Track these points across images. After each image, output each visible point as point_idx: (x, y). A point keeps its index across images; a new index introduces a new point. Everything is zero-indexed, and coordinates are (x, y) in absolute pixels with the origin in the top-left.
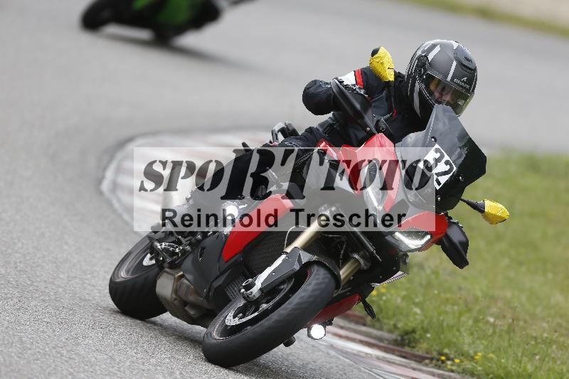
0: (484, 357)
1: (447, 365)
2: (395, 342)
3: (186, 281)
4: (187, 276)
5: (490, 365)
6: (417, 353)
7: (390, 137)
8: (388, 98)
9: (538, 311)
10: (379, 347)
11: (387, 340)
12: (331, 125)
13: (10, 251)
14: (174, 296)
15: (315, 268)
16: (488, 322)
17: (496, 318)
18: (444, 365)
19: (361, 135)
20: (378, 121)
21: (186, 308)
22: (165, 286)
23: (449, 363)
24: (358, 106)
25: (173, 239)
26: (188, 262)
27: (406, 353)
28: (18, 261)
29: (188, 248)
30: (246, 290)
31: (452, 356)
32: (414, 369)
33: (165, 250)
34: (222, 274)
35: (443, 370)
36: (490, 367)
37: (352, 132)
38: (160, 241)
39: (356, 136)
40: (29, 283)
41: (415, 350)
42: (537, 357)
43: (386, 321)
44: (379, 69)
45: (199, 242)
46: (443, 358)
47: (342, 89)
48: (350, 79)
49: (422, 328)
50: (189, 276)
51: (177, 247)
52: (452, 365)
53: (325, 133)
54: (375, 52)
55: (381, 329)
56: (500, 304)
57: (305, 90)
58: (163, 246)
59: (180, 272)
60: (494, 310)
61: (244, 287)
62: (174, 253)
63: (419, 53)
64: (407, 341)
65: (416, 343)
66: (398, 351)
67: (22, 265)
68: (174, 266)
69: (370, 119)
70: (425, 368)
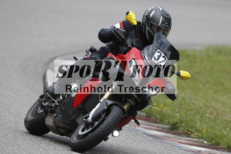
0: (207, 131)
1: (191, 135)
2: (170, 129)
3: (58, 118)
4: (58, 116)
5: (209, 134)
6: (179, 132)
7: (138, 48)
8: (135, 33)
9: (226, 110)
10: (163, 131)
11: (166, 128)
12: (111, 45)
13: (10, 108)
14: (54, 125)
15: (114, 107)
16: (207, 116)
17: (210, 114)
18: (190, 136)
19: (125, 49)
20: (132, 42)
21: (59, 129)
22: (49, 121)
23: (192, 134)
24: (123, 37)
25: (50, 101)
26: (58, 110)
27: (175, 132)
28: (14, 112)
29: (57, 104)
30: (86, 119)
31: (193, 132)
32: (178, 139)
33: (48, 106)
34: (74, 113)
35: (190, 138)
36: (209, 135)
37: (121, 48)
38: (45, 102)
39: (123, 49)
40: (19, 120)
41: (178, 131)
42: (228, 129)
43: (165, 120)
44: (130, 20)
45: (62, 101)
46: (190, 133)
47: (115, 30)
48: (118, 26)
49: (180, 121)
50: (60, 116)
51: (53, 104)
52: (193, 135)
53: (109, 49)
54: (128, 13)
55: (163, 124)
56: (211, 109)
57: (99, 33)
58: (46, 104)
59: (55, 114)
60: (208, 111)
61: (85, 118)
62: (51, 107)
63: (146, 14)
64: (174, 128)
65: (178, 128)
66: (171, 132)
67: (15, 114)
68: (52, 112)
69: (129, 42)
70: (183, 138)
